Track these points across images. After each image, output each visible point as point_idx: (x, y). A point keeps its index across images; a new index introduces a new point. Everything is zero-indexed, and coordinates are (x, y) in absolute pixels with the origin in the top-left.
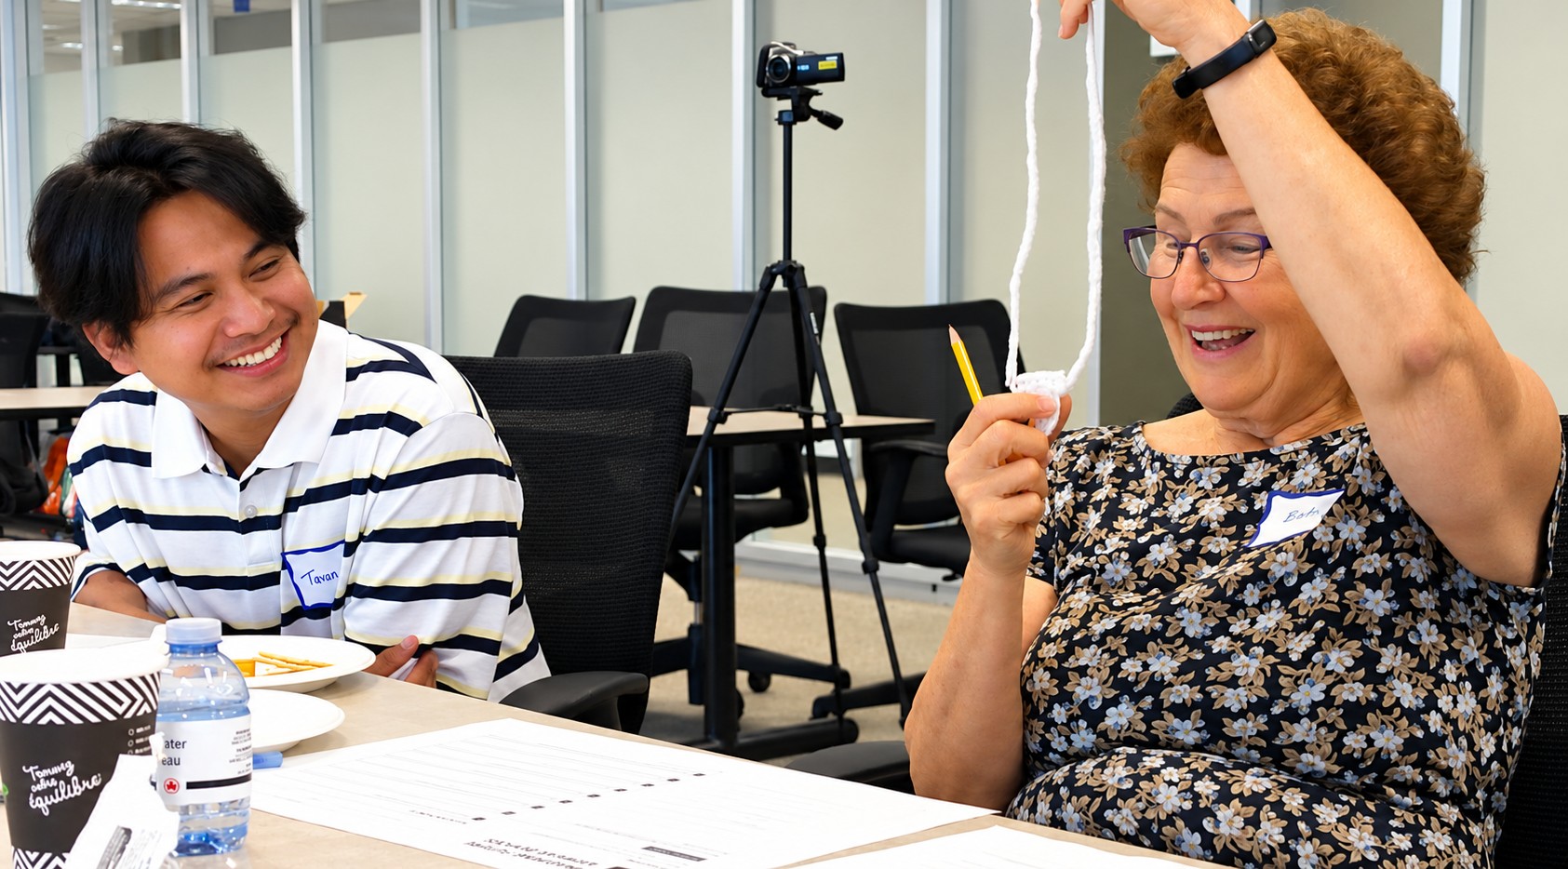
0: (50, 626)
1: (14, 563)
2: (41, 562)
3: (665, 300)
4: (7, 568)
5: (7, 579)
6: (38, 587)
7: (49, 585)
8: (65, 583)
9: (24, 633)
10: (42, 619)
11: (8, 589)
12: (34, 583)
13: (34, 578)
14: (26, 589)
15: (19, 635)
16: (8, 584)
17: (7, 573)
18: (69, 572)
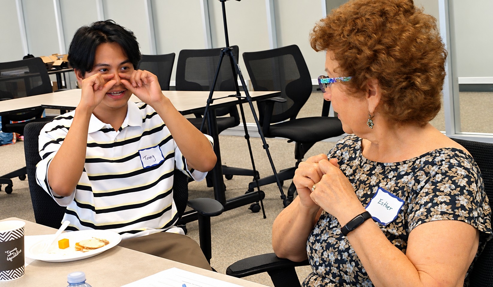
0: (18, 250)
1: (5, 233)
2: (13, 231)
3: (185, 54)
4: (3, 235)
5: (3, 238)
6: (14, 239)
7: (17, 238)
8: (22, 236)
9: (10, 255)
10: (16, 249)
11: (4, 241)
12: (12, 238)
13: (12, 237)
14: (9, 240)
15: (9, 255)
16: (3, 240)
17: (3, 236)
18: (23, 232)
